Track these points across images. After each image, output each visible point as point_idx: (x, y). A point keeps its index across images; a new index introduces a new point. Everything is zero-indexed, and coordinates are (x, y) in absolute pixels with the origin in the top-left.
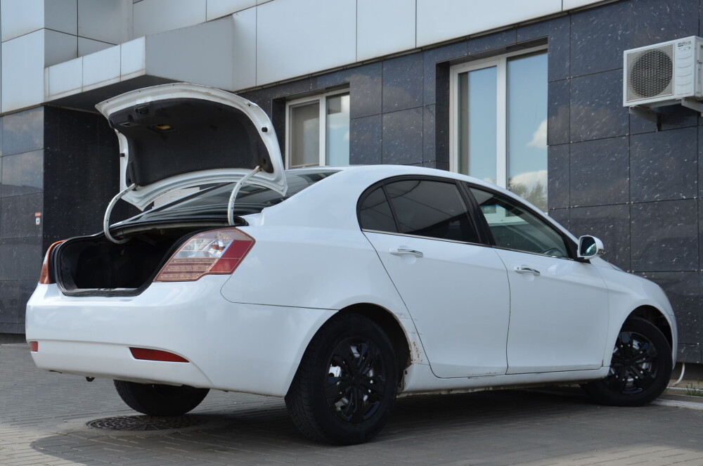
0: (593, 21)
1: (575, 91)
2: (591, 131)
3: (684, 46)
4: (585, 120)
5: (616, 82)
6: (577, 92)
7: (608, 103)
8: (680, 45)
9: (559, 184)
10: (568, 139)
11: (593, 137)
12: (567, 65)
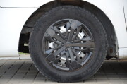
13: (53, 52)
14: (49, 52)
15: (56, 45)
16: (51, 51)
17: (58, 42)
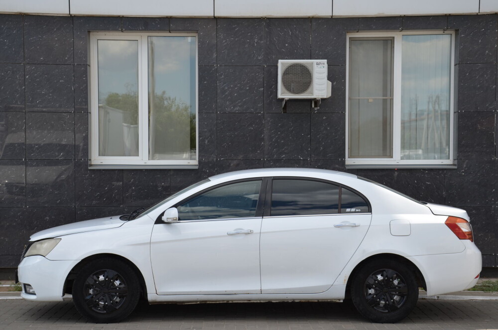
0: (235, 28)
1: (221, 75)
2: (234, 107)
3: (320, 65)
4: (229, 97)
5: (253, 74)
6: (223, 77)
7: (248, 88)
8: (318, 64)
9: (208, 142)
10: (215, 110)
11: (237, 110)
12: (215, 55)
13: (92, 297)
14: (88, 297)
15: (95, 292)
16: (91, 296)
17: (97, 288)
